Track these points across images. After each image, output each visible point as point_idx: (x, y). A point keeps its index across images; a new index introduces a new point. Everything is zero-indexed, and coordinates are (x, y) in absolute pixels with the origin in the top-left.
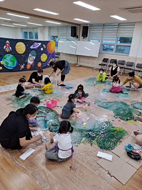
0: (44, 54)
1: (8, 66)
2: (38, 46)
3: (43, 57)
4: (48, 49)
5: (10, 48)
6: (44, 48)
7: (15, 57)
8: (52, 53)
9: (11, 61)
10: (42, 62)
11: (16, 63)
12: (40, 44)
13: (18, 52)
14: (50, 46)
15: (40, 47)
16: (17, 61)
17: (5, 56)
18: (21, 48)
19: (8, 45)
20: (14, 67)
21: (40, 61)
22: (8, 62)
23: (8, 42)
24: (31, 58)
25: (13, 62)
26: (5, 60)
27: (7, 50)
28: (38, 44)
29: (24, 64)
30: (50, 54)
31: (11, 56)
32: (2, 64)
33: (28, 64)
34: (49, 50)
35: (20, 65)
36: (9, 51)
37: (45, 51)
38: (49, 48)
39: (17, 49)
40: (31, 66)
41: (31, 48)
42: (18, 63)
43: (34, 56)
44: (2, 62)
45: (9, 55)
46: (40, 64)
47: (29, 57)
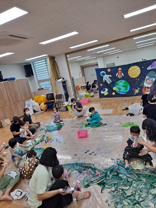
1: (121, 91)
5: (123, 74)
7: (128, 82)
9: (123, 86)
11: (129, 88)
13: (131, 77)
16: (130, 86)
17: (118, 82)
20: (127, 92)
23: (120, 69)
25: (126, 87)
26: (118, 86)
27: (120, 77)
29: (139, 89)
31: (123, 81)
35: (133, 89)
41: (148, 69)
42: (131, 88)
43: (154, 78)
44: (114, 89)
45: (121, 81)
47: (146, 80)
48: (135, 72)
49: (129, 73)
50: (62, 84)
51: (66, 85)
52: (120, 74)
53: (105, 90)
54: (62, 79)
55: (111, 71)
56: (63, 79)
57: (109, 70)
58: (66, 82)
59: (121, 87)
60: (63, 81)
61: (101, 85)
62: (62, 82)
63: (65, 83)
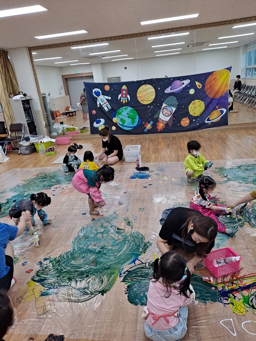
0: (197, 101)
1: (125, 125)
2: (184, 86)
3: (193, 106)
4: (208, 89)
5: (128, 96)
6: (196, 88)
7: (136, 110)
8: (218, 96)
9: (128, 117)
10: (191, 118)
11: (137, 120)
12: (187, 82)
13: (141, 102)
14: (213, 82)
15: (187, 88)
16: (139, 117)
17: (120, 110)
19: (124, 92)
20: (135, 128)
21: (187, 114)
22: (124, 118)
23: (124, 87)
24: (165, 111)
25: (133, 119)
26: (120, 116)
27: (124, 100)
28: (183, 82)
29: (152, 122)
30: (213, 99)
31: (130, 108)
32: (114, 122)
33: (161, 121)
34: (210, 92)
35: (144, 123)
36: (126, 101)
37: (200, 95)
38: (210, 87)
39: (139, 97)
40: (167, 124)
41: (166, 92)
42: (140, 121)
43: (173, 106)
44: (115, 120)
45: (126, 109)
46: (185, 122)
47: (163, 109)
48: (147, 95)
49: (138, 95)
50: (23, 104)
51: (30, 108)
52: (124, 96)
53: (100, 121)
54: (22, 96)
55: (110, 89)
56: (25, 95)
57: (107, 88)
58: (30, 101)
59: (126, 118)
60: (24, 99)
61: (94, 112)
62: (22, 101)
63: (29, 104)
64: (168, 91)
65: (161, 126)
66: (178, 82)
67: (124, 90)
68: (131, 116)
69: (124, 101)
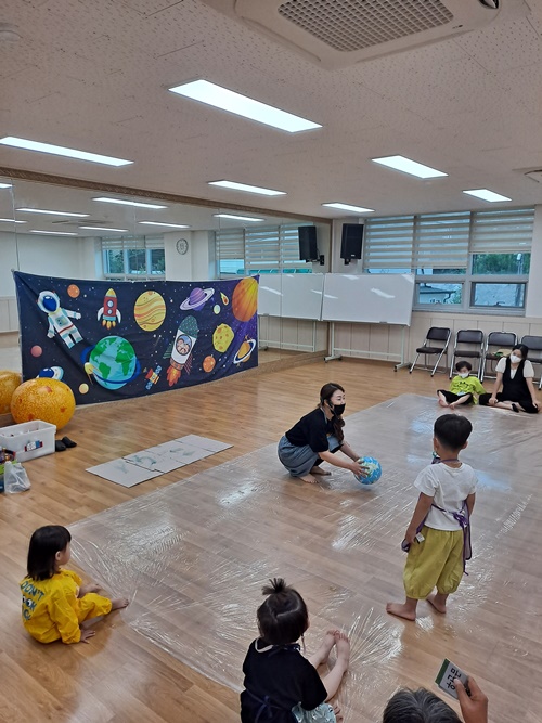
0: (223, 325)
1: (109, 377)
2: (206, 299)
3: (219, 335)
4: (236, 307)
5: (118, 313)
6: (222, 305)
7: (131, 343)
8: (247, 319)
9: (118, 360)
10: (217, 355)
11: (133, 365)
12: (210, 292)
13: (142, 327)
14: (241, 296)
15: (210, 304)
16: (138, 359)
17: (101, 344)
18: (151, 311)
19: (110, 304)
20: (128, 382)
21: (210, 350)
22: (108, 363)
23: (111, 293)
25: (126, 363)
26: (100, 359)
28: (206, 291)
29: (159, 368)
30: (242, 323)
31: (120, 340)
32: (88, 372)
33: (173, 364)
34: (238, 312)
35: (145, 370)
36: (114, 323)
37: (227, 317)
38: (238, 303)
39: (139, 316)
40: (183, 371)
41: (181, 308)
42: (139, 367)
44: (88, 367)
45: (112, 341)
46: (209, 364)
47: (177, 341)
49: (135, 312)
52: (110, 312)
53: (51, 374)
55: (81, 295)
57: (74, 291)
59: (110, 361)
61: (37, 350)
64: (185, 306)
65: (174, 374)
66: (198, 291)
67: (111, 299)
68: (122, 357)
69: (109, 323)
